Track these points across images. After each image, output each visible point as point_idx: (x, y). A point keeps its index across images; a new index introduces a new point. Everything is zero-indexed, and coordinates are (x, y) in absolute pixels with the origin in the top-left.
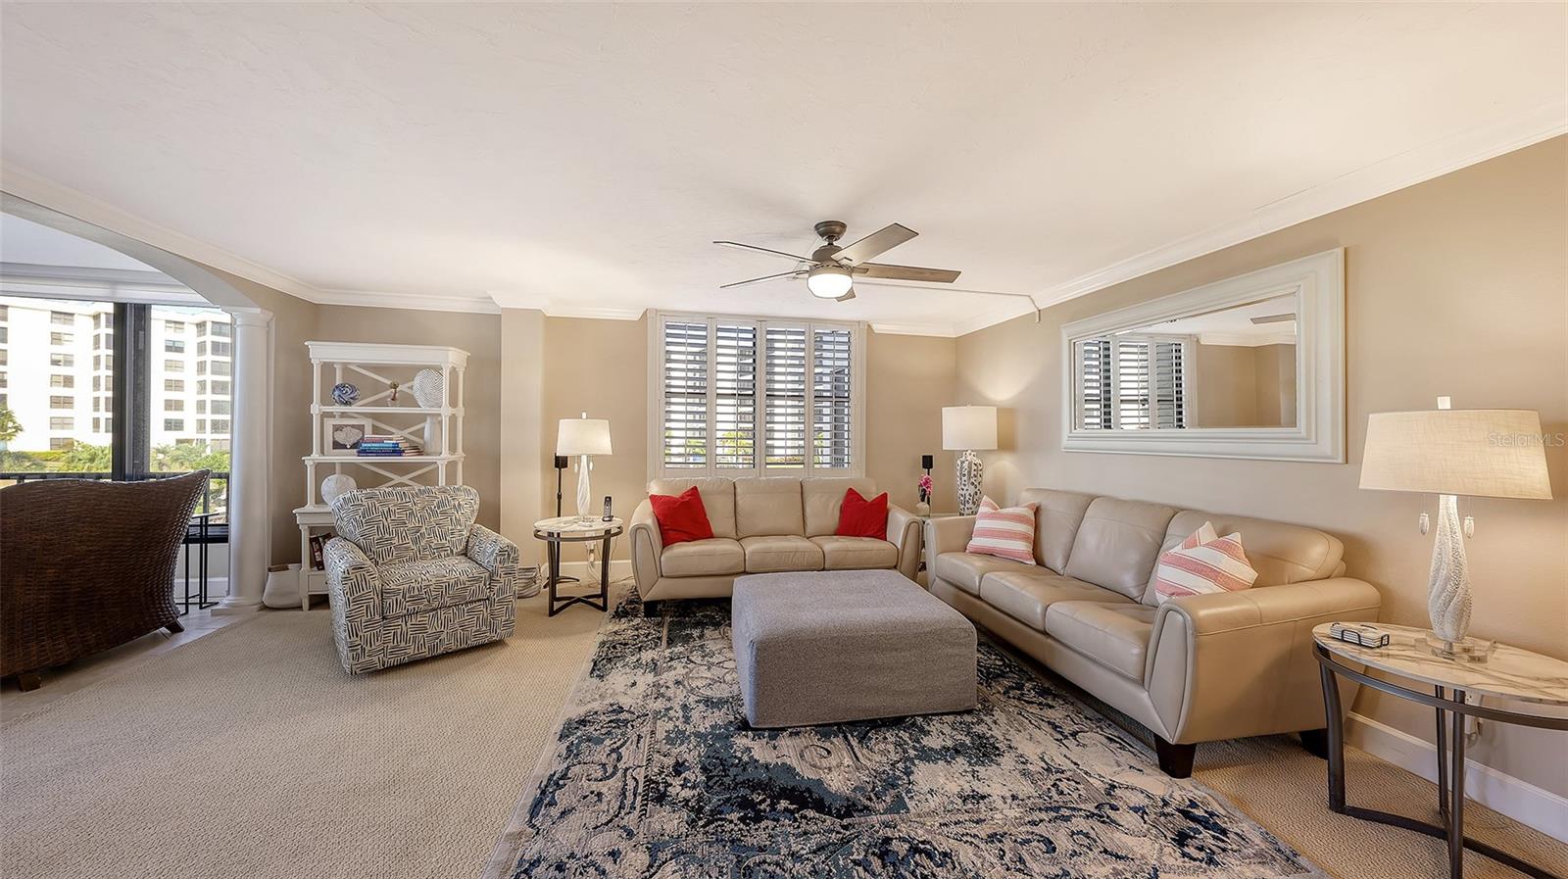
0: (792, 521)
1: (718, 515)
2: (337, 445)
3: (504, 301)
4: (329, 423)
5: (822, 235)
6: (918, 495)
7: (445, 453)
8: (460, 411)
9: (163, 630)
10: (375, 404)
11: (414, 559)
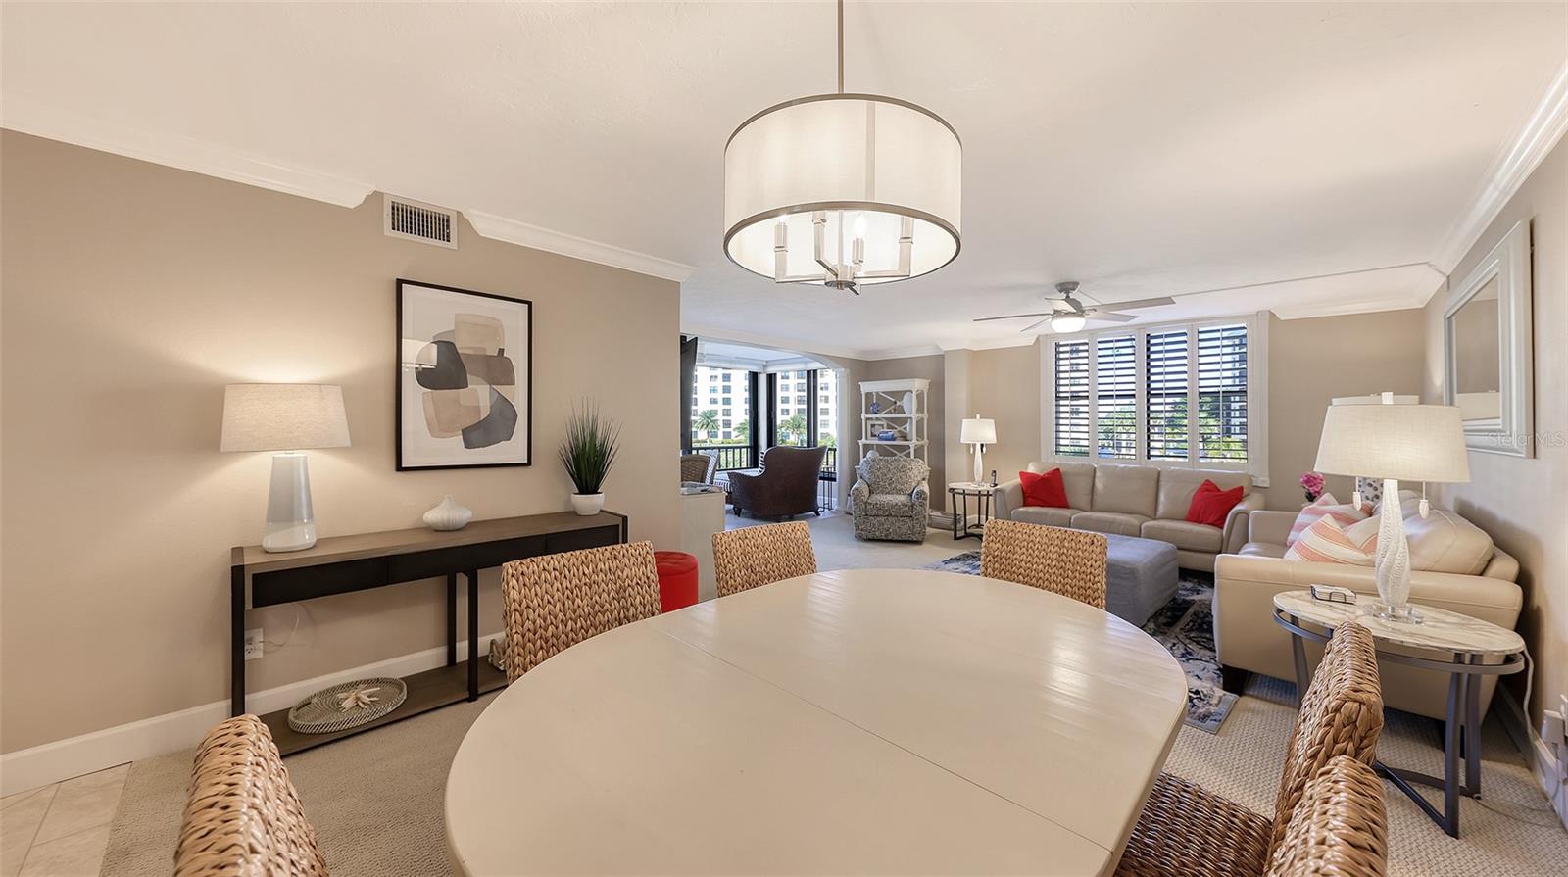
0: (1143, 503)
1: (1076, 491)
2: (873, 435)
3: (945, 347)
4: (870, 423)
5: (1061, 291)
6: (1303, 493)
7: (915, 441)
8: (925, 416)
9: (813, 513)
10: (890, 412)
11: (888, 493)
